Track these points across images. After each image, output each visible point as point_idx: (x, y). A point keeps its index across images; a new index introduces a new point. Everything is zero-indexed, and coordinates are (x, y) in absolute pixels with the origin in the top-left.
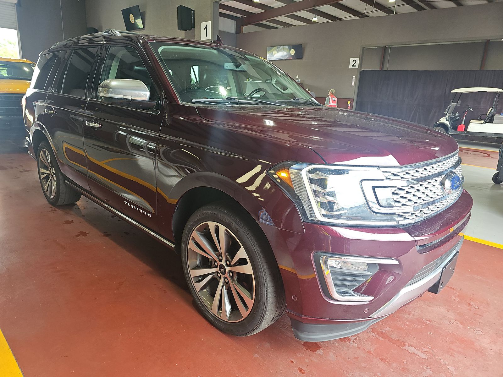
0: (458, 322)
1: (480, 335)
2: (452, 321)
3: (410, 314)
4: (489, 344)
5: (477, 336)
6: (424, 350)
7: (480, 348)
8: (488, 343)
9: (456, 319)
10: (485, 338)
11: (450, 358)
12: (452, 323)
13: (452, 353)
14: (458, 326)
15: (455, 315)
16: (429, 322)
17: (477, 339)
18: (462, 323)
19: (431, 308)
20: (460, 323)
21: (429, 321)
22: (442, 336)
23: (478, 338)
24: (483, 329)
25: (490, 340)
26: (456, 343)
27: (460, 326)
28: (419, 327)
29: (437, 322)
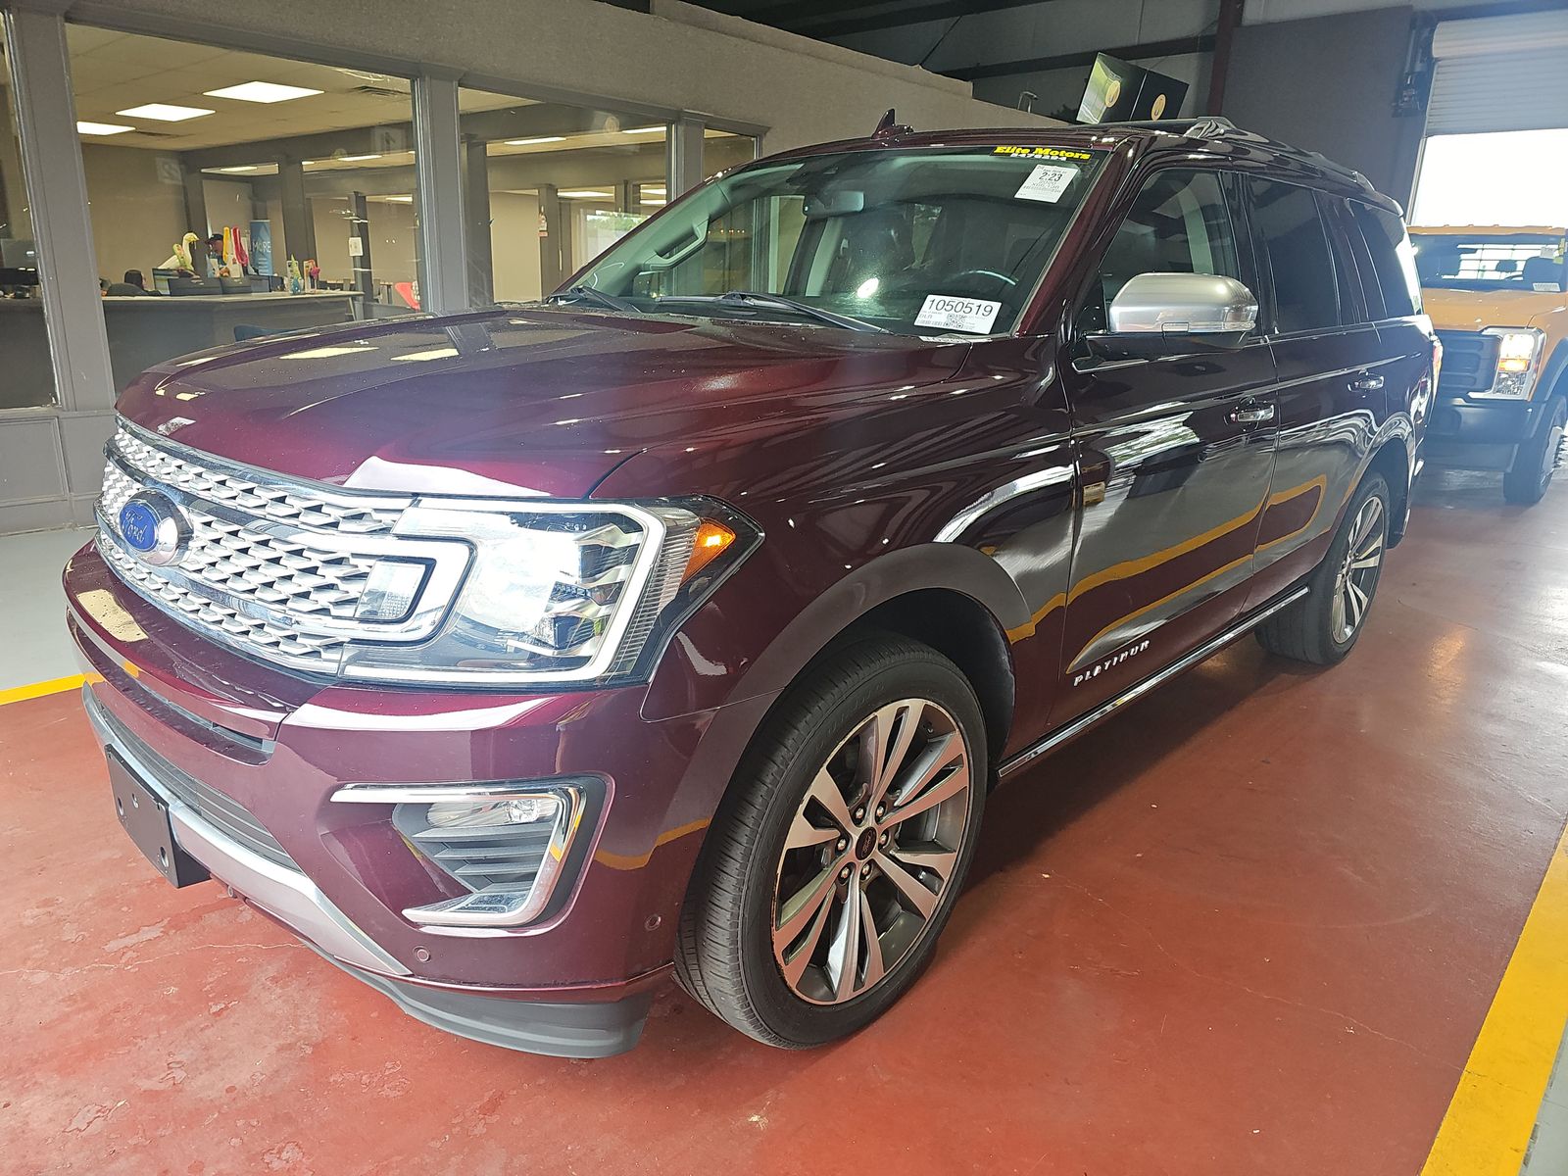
0: (162, 1087)
1: (72, 1117)
2: (180, 1075)
3: (275, 980)
4: (27, 1115)
5: (75, 1101)
6: (130, 954)
7: (34, 1080)
8: (30, 1113)
9: (181, 1091)
10: (51, 1120)
11: (69, 991)
12: (169, 1068)
13: (76, 1001)
14: (149, 1077)
15: (201, 1100)
16: (215, 1009)
17: (66, 1094)
18: (151, 1095)
19: (272, 1049)
20: (157, 1093)
21: (218, 1014)
22: (143, 1011)
23: (67, 1100)
24: (85, 1140)
25: (33, 1130)
26: (97, 1032)
27: (146, 1084)
28: (211, 980)
29: (202, 1030)
